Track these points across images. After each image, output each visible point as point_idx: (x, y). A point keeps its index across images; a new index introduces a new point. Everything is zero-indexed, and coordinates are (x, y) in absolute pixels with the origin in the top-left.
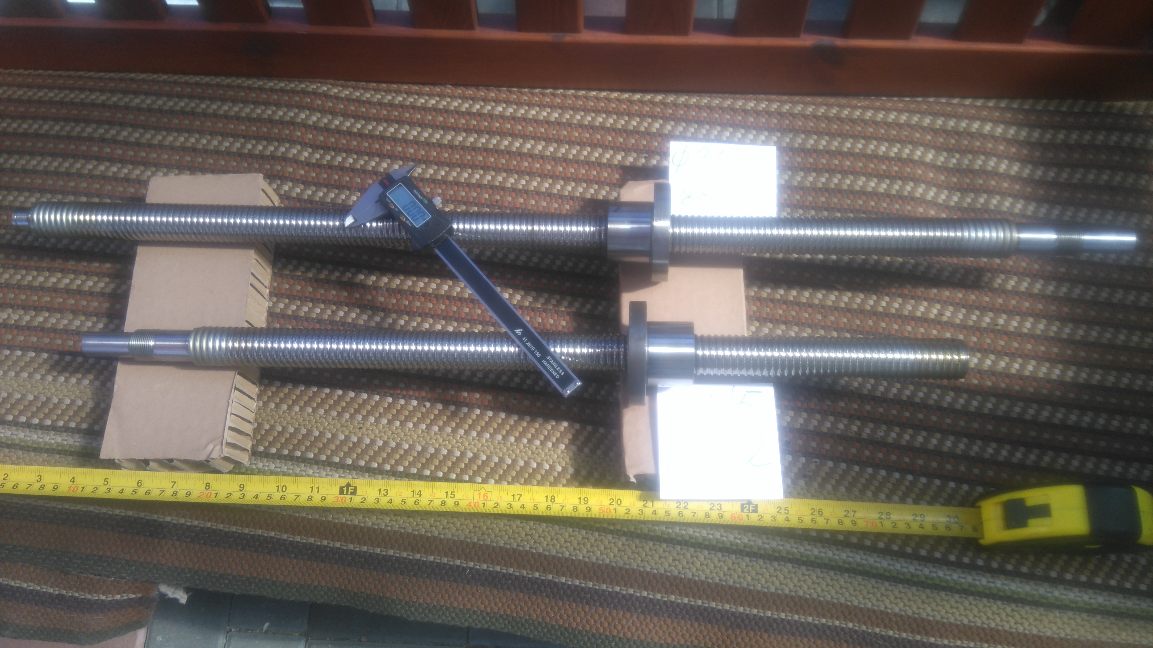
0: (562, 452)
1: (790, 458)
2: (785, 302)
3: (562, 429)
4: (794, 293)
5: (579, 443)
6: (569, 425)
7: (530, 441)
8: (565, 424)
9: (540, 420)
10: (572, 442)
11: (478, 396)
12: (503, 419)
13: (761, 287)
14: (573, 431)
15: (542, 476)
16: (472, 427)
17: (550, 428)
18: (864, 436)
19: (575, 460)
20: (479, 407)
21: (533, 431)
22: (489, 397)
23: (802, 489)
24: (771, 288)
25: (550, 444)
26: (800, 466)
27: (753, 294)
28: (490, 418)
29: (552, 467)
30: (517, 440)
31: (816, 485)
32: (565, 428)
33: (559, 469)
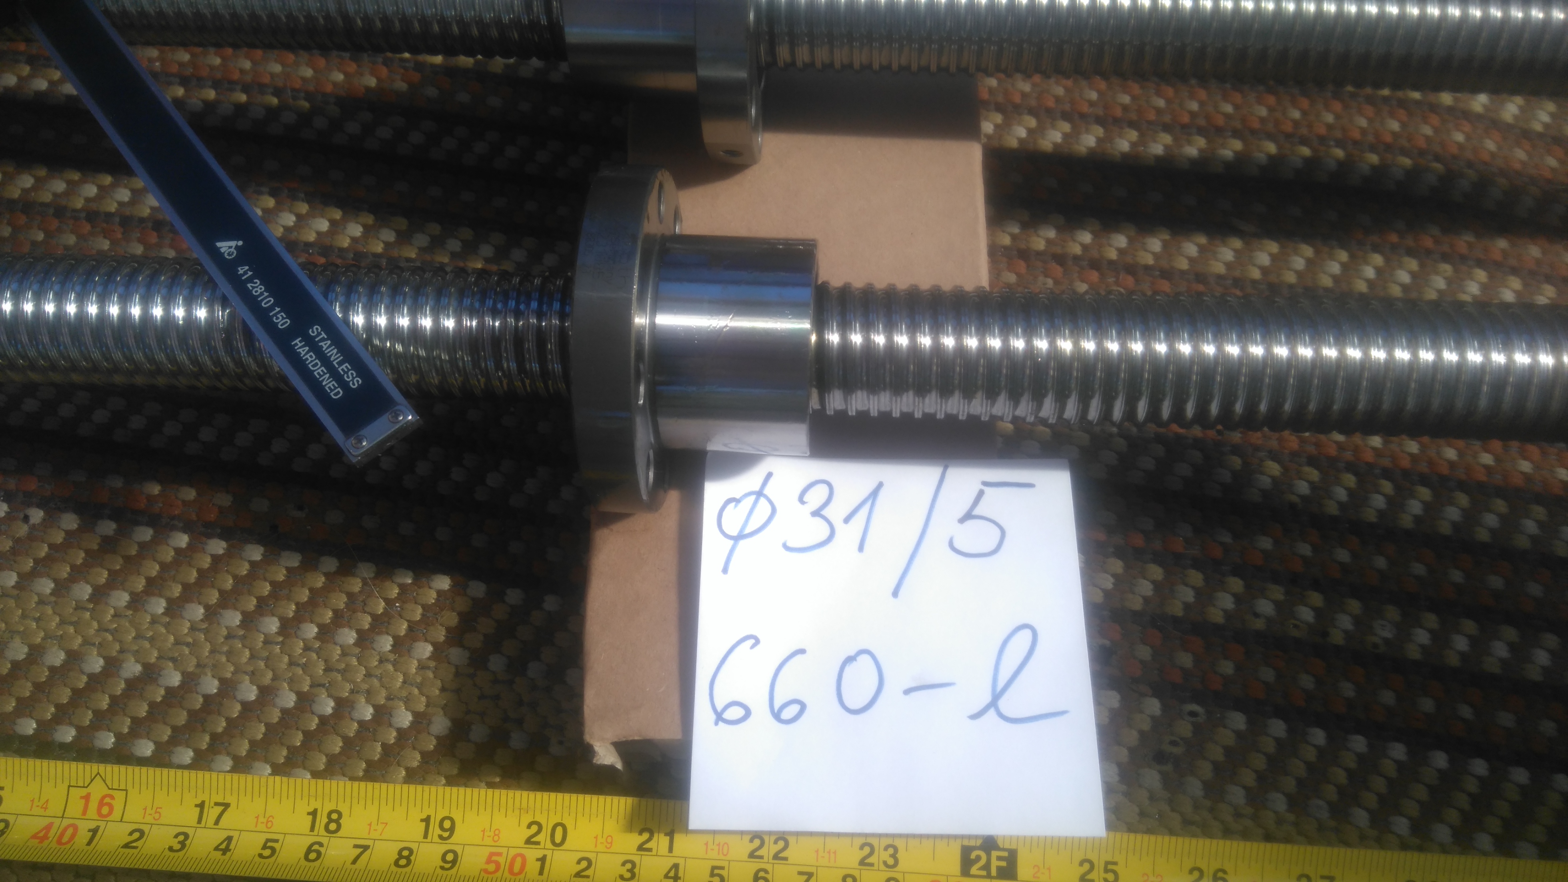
0: (422, 667)
1: (1114, 699)
2: (1095, 264)
3: (431, 597)
4: (1121, 240)
5: (475, 640)
6: (454, 586)
7: (326, 633)
8: (443, 583)
9: (366, 570)
10: (456, 637)
11: (190, 494)
12: (253, 564)
13: (1031, 224)
14: (462, 604)
15: (348, 742)
16: (154, 586)
17: (395, 592)
18: (1337, 637)
19: (458, 691)
20: (187, 528)
21: (340, 601)
22: (224, 500)
23: (1152, 798)
24: (1059, 229)
25: (386, 643)
26: (1146, 726)
27: (1007, 240)
28: (216, 559)
29: (382, 714)
30: (288, 627)
31: (1195, 787)
32: (440, 593)
33: (404, 719)
